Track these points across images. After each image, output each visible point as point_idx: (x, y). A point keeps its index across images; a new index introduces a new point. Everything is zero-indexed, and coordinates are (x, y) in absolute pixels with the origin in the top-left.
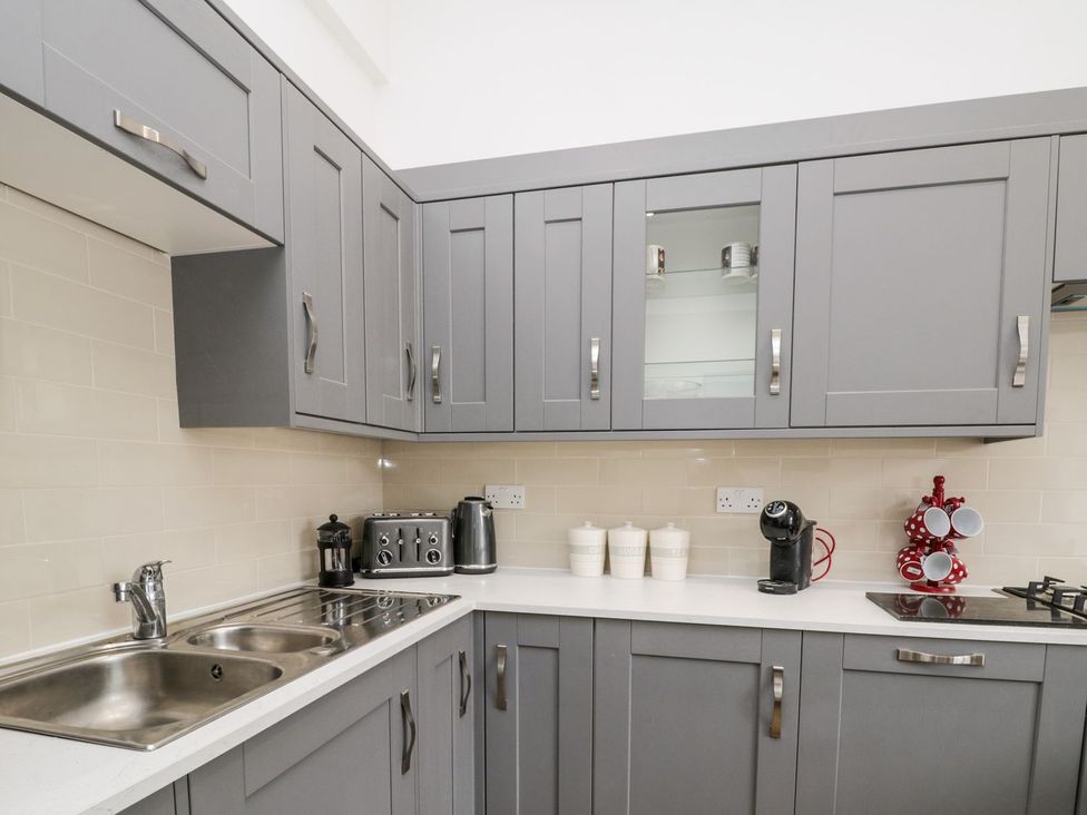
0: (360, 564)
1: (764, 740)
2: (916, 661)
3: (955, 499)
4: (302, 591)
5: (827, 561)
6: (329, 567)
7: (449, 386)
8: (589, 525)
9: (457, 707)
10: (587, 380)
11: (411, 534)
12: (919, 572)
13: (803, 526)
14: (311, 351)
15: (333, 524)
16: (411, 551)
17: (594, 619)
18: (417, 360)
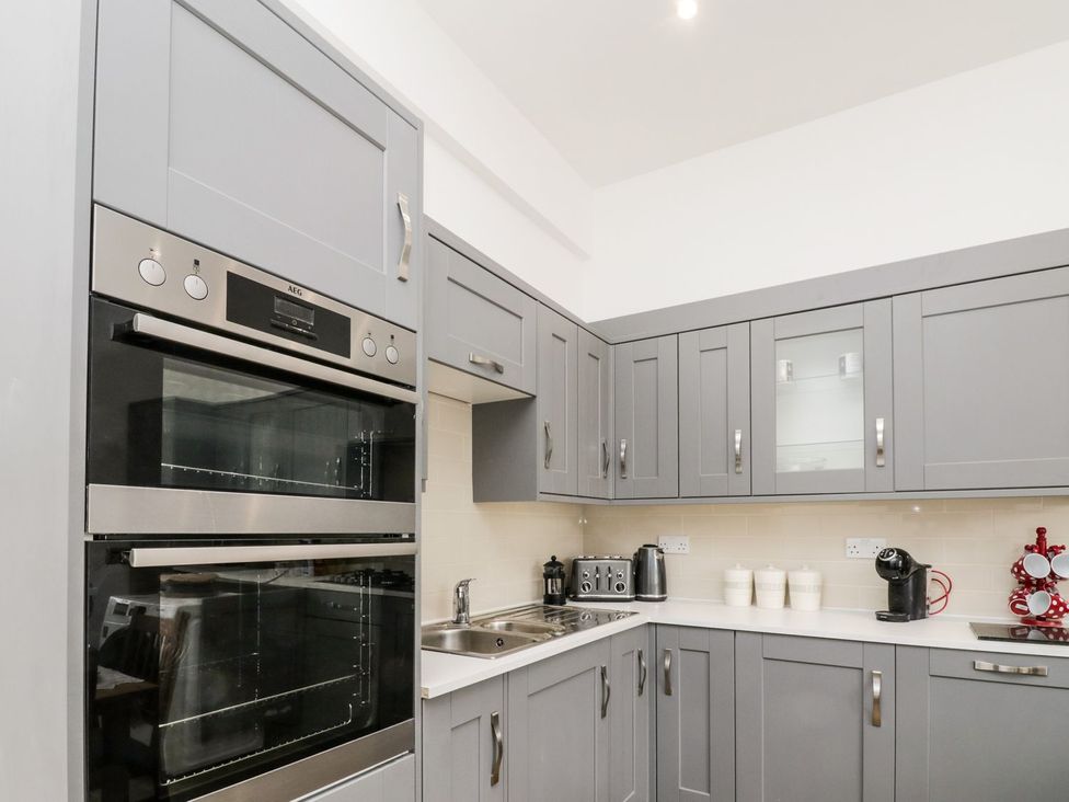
0: (570, 591)
1: (869, 728)
2: (996, 671)
3: (1056, 547)
4: (535, 606)
5: (944, 599)
6: (550, 592)
7: (632, 467)
8: (738, 566)
9: (636, 690)
10: (732, 459)
11: (604, 570)
12: (1025, 609)
13: (913, 570)
14: (548, 456)
15: (553, 563)
16: (604, 583)
17: (735, 631)
18: (610, 450)
